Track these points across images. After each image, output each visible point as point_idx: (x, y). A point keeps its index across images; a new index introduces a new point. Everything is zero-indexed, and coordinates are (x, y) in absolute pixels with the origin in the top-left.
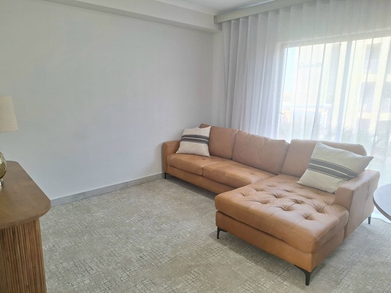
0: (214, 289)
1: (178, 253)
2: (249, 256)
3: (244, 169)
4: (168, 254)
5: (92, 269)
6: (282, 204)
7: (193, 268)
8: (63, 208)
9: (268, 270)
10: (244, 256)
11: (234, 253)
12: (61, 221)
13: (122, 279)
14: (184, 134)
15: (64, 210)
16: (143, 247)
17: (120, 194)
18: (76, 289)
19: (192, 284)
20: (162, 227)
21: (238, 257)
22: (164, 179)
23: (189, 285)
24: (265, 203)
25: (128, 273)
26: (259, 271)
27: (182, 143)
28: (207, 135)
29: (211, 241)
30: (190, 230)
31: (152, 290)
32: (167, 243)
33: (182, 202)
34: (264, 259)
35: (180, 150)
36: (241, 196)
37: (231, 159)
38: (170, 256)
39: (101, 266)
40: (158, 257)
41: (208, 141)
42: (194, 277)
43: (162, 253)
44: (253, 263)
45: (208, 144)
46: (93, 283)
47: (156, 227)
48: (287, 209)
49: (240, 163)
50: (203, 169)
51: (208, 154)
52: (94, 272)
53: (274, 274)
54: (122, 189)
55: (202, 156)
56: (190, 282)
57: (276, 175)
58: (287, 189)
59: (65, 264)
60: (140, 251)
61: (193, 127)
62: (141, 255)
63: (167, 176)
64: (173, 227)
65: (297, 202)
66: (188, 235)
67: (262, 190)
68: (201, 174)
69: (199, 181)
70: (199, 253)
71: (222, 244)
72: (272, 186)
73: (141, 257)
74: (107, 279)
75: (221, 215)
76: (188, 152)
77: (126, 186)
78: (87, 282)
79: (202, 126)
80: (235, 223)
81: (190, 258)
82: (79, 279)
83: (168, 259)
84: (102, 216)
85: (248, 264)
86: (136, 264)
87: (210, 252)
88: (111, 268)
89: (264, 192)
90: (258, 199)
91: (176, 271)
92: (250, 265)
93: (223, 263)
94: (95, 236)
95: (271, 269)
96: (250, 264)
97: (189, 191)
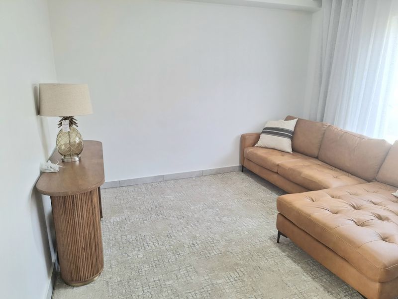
0: (255, 294)
1: (230, 249)
2: (308, 269)
3: (327, 171)
4: (219, 247)
5: (148, 245)
6: (357, 217)
7: (240, 267)
8: (143, 187)
9: (326, 289)
10: (302, 267)
11: (292, 262)
12: (138, 198)
13: (170, 261)
14: (266, 126)
15: (144, 189)
16: (198, 235)
17: (194, 181)
18: (130, 261)
19: (233, 282)
20: (223, 219)
21: (295, 267)
22: (241, 172)
23: (230, 283)
24: (336, 213)
25: (177, 256)
26: (313, 288)
27: (263, 136)
28: (292, 128)
29: (270, 243)
30: (250, 227)
31: (193, 278)
32: (222, 236)
33: (251, 198)
34: (326, 277)
35: (259, 143)
36: (309, 201)
37: (317, 158)
38: (220, 249)
39: (156, 244)
40: (209, 248)
41: (292, 135)
42: (238, 276)
43: (214, 245)
44: (310, 278)
45: (292, 138)
46: (145, 258)
47: (217, 218)
48: (362, 224)
49: (326, 163)
50: (278, 165)
51: (290, 150)
52: (149, 248)
53: (331, 296)
54: (198, 176)
55: (283, 152)
56: (232, 280)
57: (369, 182)
58: (374, 201)
59: (129, 237)
60: (195, 238)
61: (277, 119)
62: (194, 242)
63: (243, 169)
64: (233, 222)
65: (380, 218)
66: (247, 233)
67: (339, 198)
68: (276, 171)
69: (274, 178)
70: (252, 253)
71: (281, 249)
72: (355, 195)
73: (193, 244)
74: (157, 257)
75: (281, 218)
76: (267, 146)
77: (202, 175)
78: (140, 256)
79: (289, 118)
80: (296, 229)
81: (240, 256)
82: (135, 252)
83: (218, 253)
84: (172, 199)
85: (303, 277)
86: (187, 250)
87: (264, 256)
88: (164, 248)
89: (340, 200)
90: (328, 208)
91: (222, 265)
92: (306, 279)
93: (274, 269)
94: (161, 217)
95: (330, 289)
96: (306, 277)
97: (263, 187)
